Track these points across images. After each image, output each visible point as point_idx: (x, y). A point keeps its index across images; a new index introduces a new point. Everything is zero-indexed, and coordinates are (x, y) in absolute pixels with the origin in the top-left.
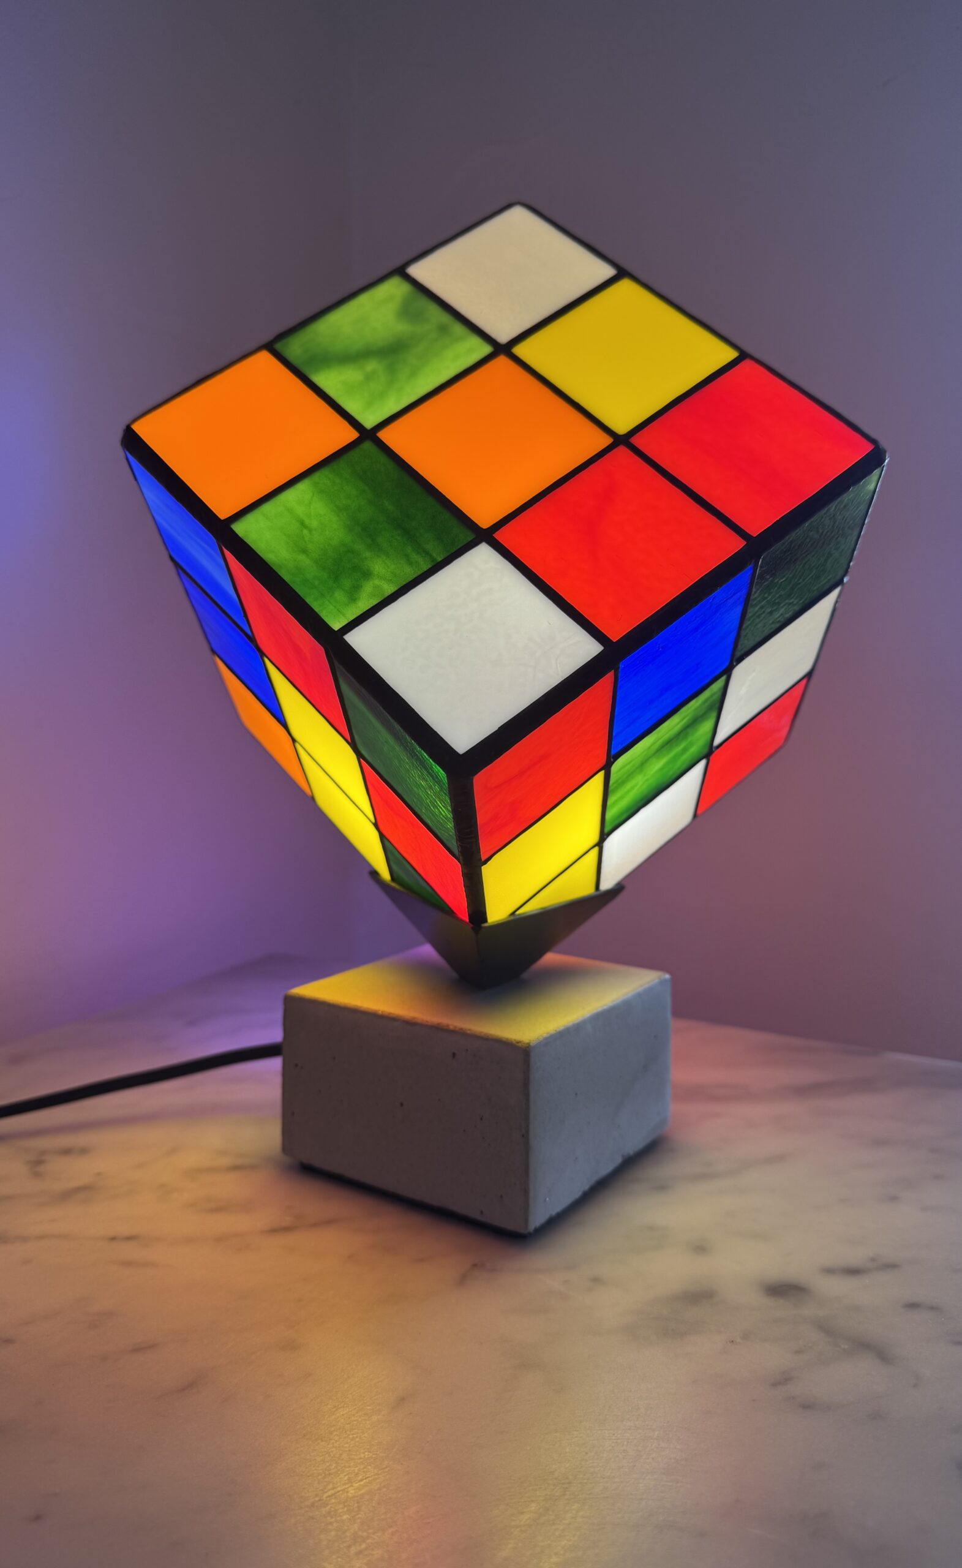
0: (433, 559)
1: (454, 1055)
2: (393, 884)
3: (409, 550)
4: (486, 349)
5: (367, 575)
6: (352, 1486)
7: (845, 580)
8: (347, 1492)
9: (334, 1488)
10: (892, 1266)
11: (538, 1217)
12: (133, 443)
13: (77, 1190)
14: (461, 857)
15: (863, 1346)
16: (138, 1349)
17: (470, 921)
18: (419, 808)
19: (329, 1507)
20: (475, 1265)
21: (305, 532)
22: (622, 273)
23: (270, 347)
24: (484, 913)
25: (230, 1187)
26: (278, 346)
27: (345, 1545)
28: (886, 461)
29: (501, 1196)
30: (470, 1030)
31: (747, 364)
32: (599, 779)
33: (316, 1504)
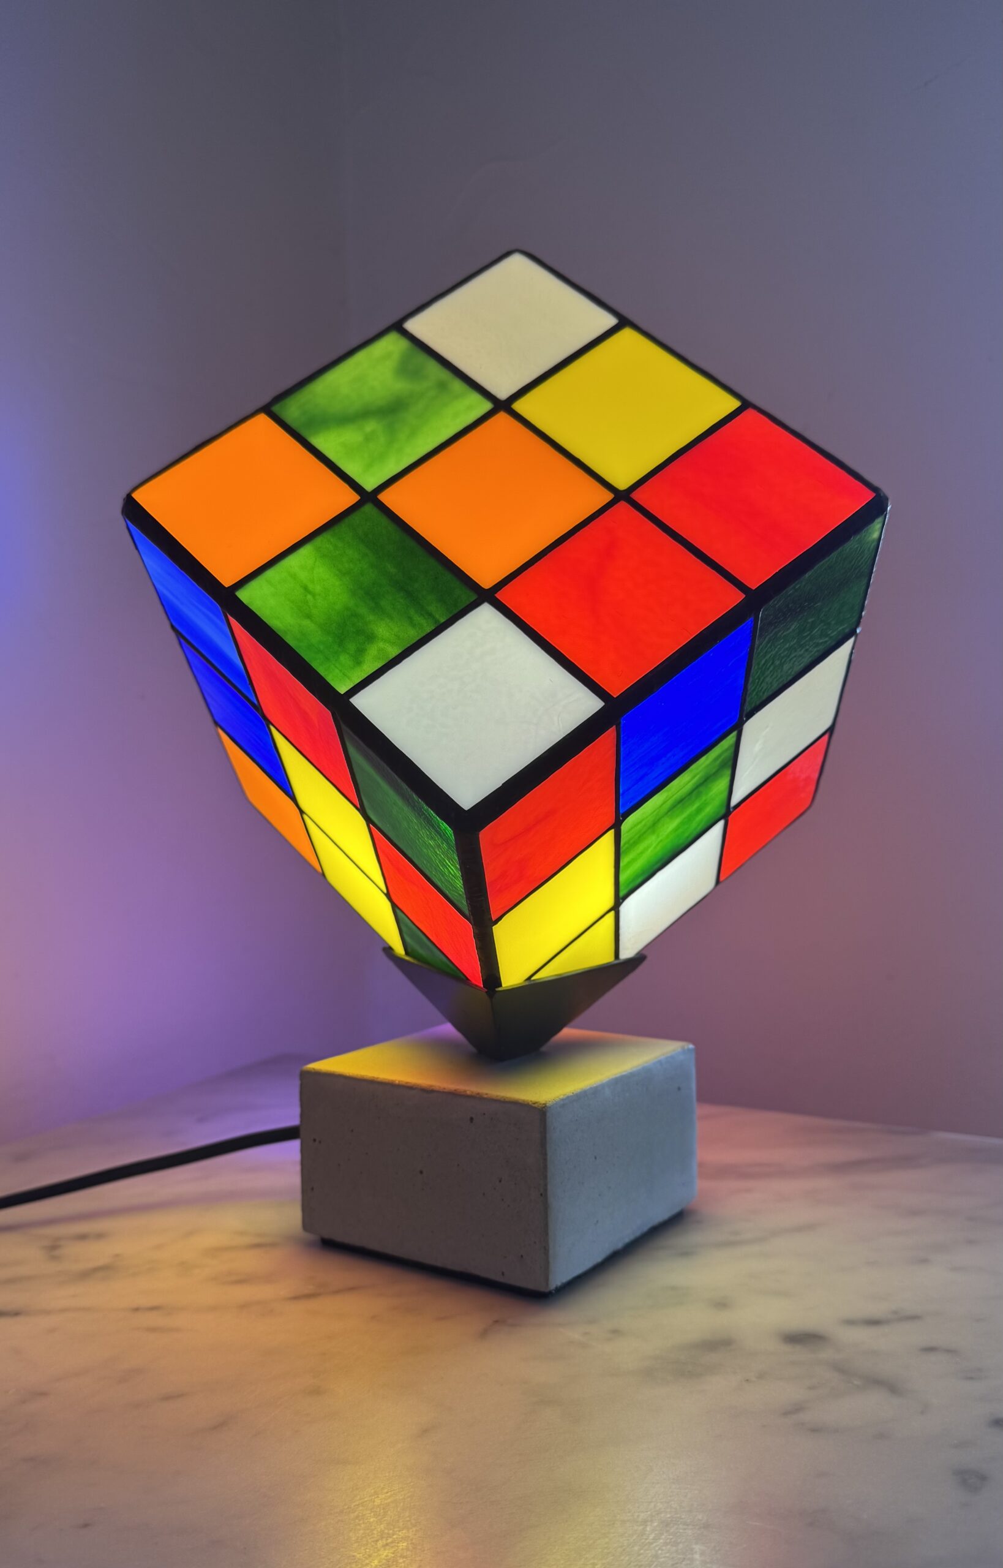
0: (436, 621)
1: (472, 1119)
2: (407, 958)
3: (412, 612)
4: (486, 406)
5: (371, 638)
6: (378, 1497)
7: (858, 631)
8: (374, 1502)
9: (360, 1499)
10: (914, 1318)
11: (560, 1276)
12: (134, 512)
13: (96, 1270)
14: (472, 917)
15: (876, 1382)
16: (168, 1398)
17: (484, 986)
18: (429, 870)
19: (357, 1513)
20: (496, 1322)
21: (309, 597)
22: (624, 322)
23: (267, 409)
24: (499, 979)
25: (251, 1262)
26: (276, 409)
27: (373, 1540)
28: (889, 508)
29: (522, 1256)
30: (487, 1094)
31: (750, 413)
32: (609, 838)
33: (345, 1511)
